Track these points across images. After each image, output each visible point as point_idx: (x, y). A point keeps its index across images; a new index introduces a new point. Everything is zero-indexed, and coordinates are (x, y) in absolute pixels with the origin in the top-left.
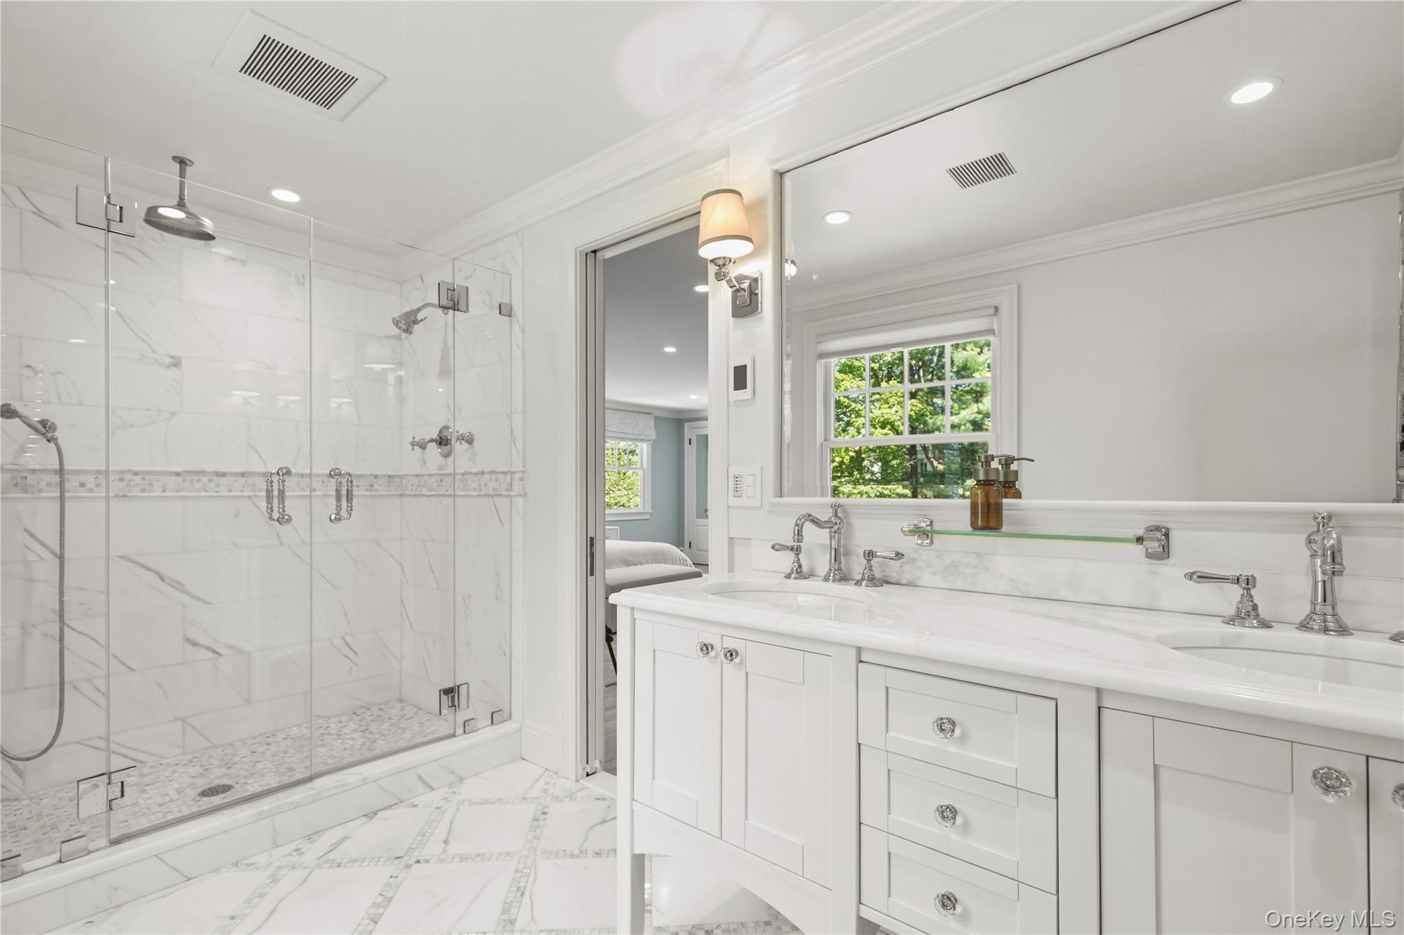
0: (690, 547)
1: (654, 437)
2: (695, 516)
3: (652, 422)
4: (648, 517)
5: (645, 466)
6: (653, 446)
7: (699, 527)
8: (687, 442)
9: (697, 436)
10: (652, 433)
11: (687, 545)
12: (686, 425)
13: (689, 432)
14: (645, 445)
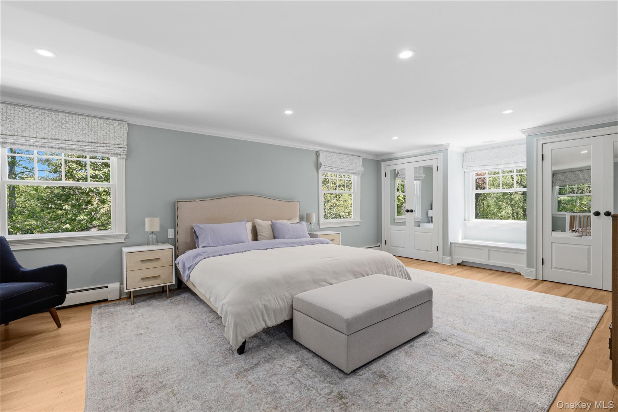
0: (386, 244)
1: (363, 171)
2: (389, 224)
3: (361, 161)
4: (359, 224)
5: (356, 191)
6: (361, 177)
7: (391, 231)
8: (383, 175)
9: (390, 170)
10: (361, 169)
11: (383, 242)
12: (383, 164)
13: (385, 168)
14: (356, 177)
